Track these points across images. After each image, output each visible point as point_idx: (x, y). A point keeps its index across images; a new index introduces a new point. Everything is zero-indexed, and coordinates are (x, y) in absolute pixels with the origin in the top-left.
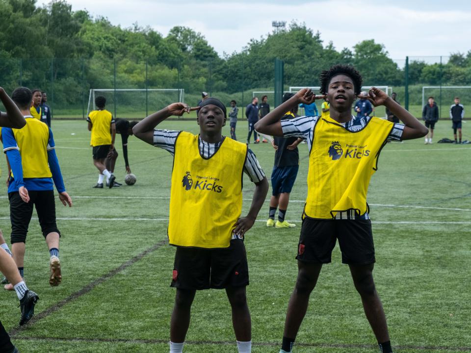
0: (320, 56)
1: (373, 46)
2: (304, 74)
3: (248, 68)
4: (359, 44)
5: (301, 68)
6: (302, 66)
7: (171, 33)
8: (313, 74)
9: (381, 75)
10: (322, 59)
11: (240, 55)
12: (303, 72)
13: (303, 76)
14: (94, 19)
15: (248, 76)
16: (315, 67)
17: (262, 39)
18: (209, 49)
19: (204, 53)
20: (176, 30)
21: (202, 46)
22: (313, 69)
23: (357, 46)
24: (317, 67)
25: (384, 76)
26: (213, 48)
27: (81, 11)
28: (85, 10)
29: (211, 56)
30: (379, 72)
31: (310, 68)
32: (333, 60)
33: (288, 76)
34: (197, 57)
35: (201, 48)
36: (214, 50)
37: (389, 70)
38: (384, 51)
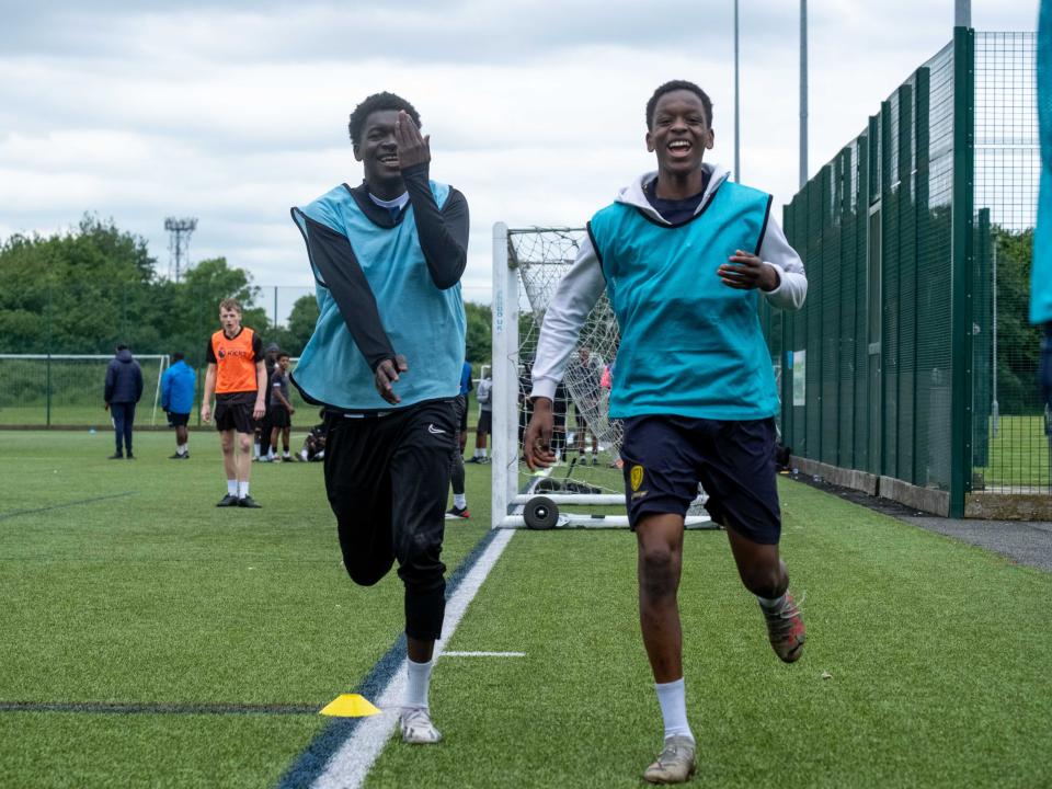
1: (226, 272)
2: (61, 334)
5: (58, 322)
6: (59, 317)
8: (82, 334)
10: (105, 300)
12: (62, 330)
13: (60, 338)
16: (87, 319)
22: (82, 323)
24: (92, 319)
31: (75, 320)
32: (135, 303)
33: (28, 338)
38: (253, 284)
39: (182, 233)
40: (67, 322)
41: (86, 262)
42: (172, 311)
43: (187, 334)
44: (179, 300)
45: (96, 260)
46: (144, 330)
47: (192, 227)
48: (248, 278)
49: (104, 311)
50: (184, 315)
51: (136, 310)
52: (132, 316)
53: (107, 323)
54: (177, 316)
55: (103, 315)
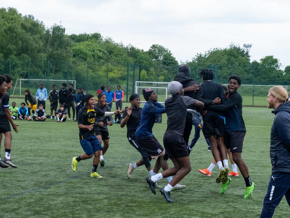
0: (239, 65)
3: (194, 71)
4: (263, 58)
5: (226, 72)
7: (151, 48)
9: (275, 78)
10: (240, 67)
11: (190, 63)
12: (228, 75)
13: (227, 77)
14: (104, 39)
15: (194, 76)
17: (205, 53)
18: (172, 58)
19: (169, 61)
20: (154, 46)
21: (168, 57)
23: (262, 60)
25: (277, 78)
26: (175, 58)
27: (96, 33)
28: (98, 33)
29: (173, 63)
30: (274, 76)
32: (247, 67)
34: (164, 63)
35: (167, 58)
36: (175, 60)
37: (280, 75)
38: (279, 63)
39: (248, 48)
40: (229, 72)
41: (233, 56)
42: (257, 70)
43: (262, 76)
44: (260, 67)
45: (236, 55)
46: (250, 75)
47: (251, 46)
48: (278, 61)
49: (240, 70)
50: (260, 71)
51: (248, 69)
52: (246, 71)
53: (240, 73)
54: (259, 71)
55: (239, 71)
